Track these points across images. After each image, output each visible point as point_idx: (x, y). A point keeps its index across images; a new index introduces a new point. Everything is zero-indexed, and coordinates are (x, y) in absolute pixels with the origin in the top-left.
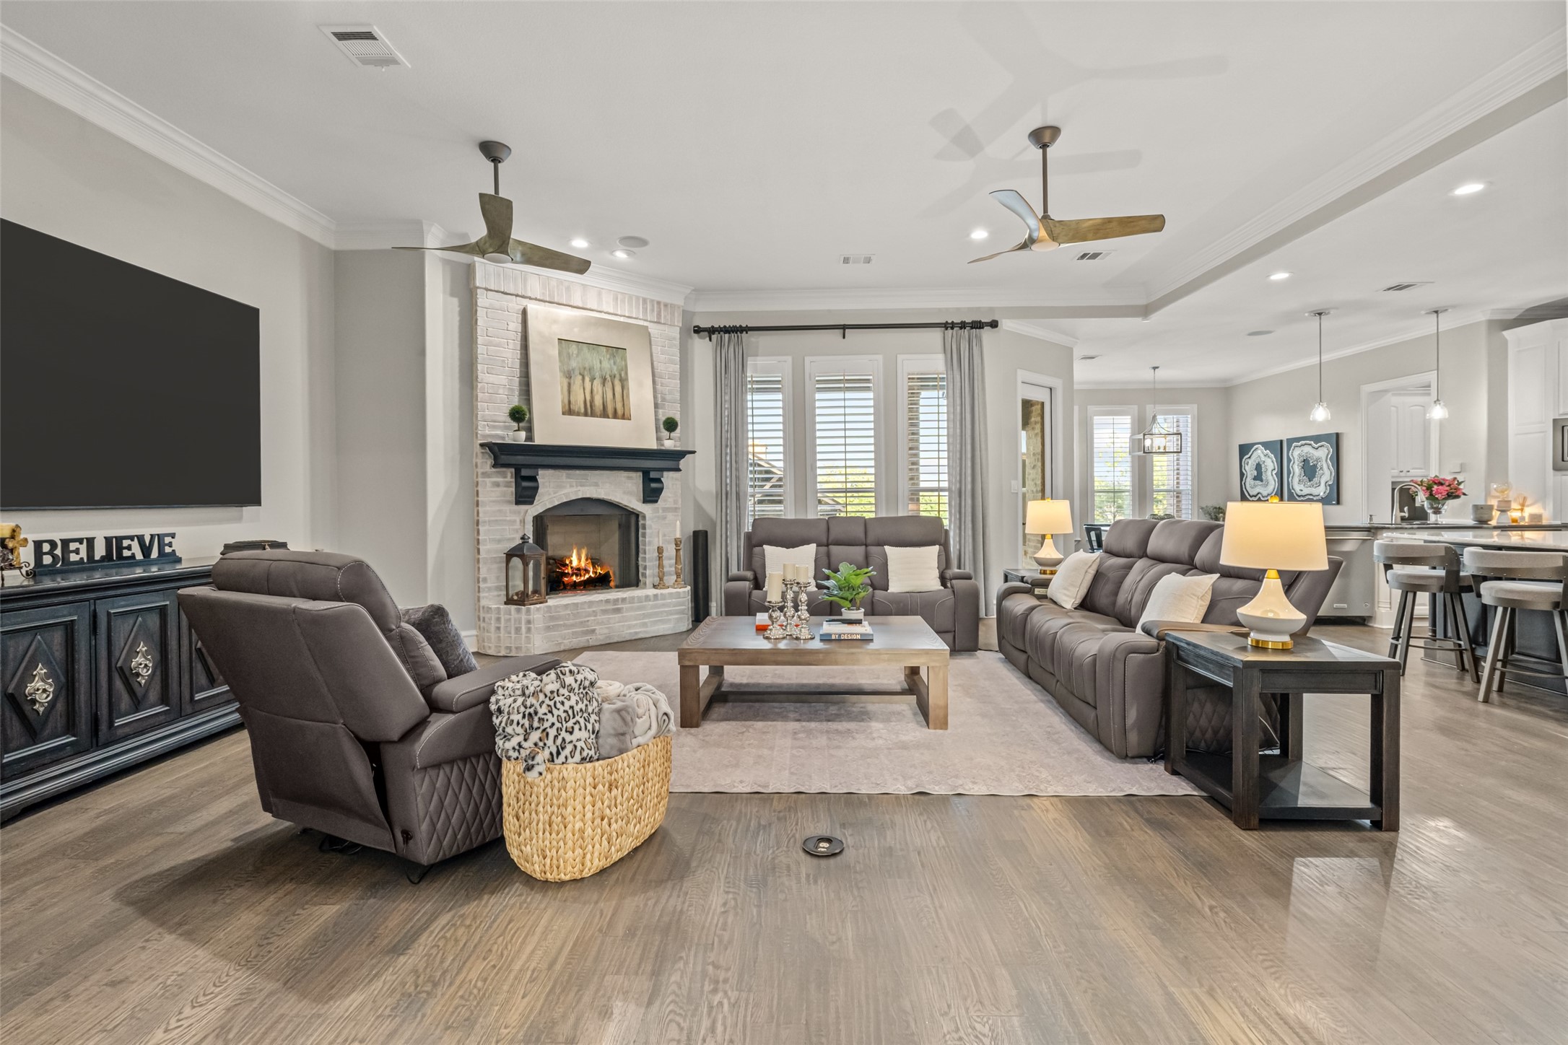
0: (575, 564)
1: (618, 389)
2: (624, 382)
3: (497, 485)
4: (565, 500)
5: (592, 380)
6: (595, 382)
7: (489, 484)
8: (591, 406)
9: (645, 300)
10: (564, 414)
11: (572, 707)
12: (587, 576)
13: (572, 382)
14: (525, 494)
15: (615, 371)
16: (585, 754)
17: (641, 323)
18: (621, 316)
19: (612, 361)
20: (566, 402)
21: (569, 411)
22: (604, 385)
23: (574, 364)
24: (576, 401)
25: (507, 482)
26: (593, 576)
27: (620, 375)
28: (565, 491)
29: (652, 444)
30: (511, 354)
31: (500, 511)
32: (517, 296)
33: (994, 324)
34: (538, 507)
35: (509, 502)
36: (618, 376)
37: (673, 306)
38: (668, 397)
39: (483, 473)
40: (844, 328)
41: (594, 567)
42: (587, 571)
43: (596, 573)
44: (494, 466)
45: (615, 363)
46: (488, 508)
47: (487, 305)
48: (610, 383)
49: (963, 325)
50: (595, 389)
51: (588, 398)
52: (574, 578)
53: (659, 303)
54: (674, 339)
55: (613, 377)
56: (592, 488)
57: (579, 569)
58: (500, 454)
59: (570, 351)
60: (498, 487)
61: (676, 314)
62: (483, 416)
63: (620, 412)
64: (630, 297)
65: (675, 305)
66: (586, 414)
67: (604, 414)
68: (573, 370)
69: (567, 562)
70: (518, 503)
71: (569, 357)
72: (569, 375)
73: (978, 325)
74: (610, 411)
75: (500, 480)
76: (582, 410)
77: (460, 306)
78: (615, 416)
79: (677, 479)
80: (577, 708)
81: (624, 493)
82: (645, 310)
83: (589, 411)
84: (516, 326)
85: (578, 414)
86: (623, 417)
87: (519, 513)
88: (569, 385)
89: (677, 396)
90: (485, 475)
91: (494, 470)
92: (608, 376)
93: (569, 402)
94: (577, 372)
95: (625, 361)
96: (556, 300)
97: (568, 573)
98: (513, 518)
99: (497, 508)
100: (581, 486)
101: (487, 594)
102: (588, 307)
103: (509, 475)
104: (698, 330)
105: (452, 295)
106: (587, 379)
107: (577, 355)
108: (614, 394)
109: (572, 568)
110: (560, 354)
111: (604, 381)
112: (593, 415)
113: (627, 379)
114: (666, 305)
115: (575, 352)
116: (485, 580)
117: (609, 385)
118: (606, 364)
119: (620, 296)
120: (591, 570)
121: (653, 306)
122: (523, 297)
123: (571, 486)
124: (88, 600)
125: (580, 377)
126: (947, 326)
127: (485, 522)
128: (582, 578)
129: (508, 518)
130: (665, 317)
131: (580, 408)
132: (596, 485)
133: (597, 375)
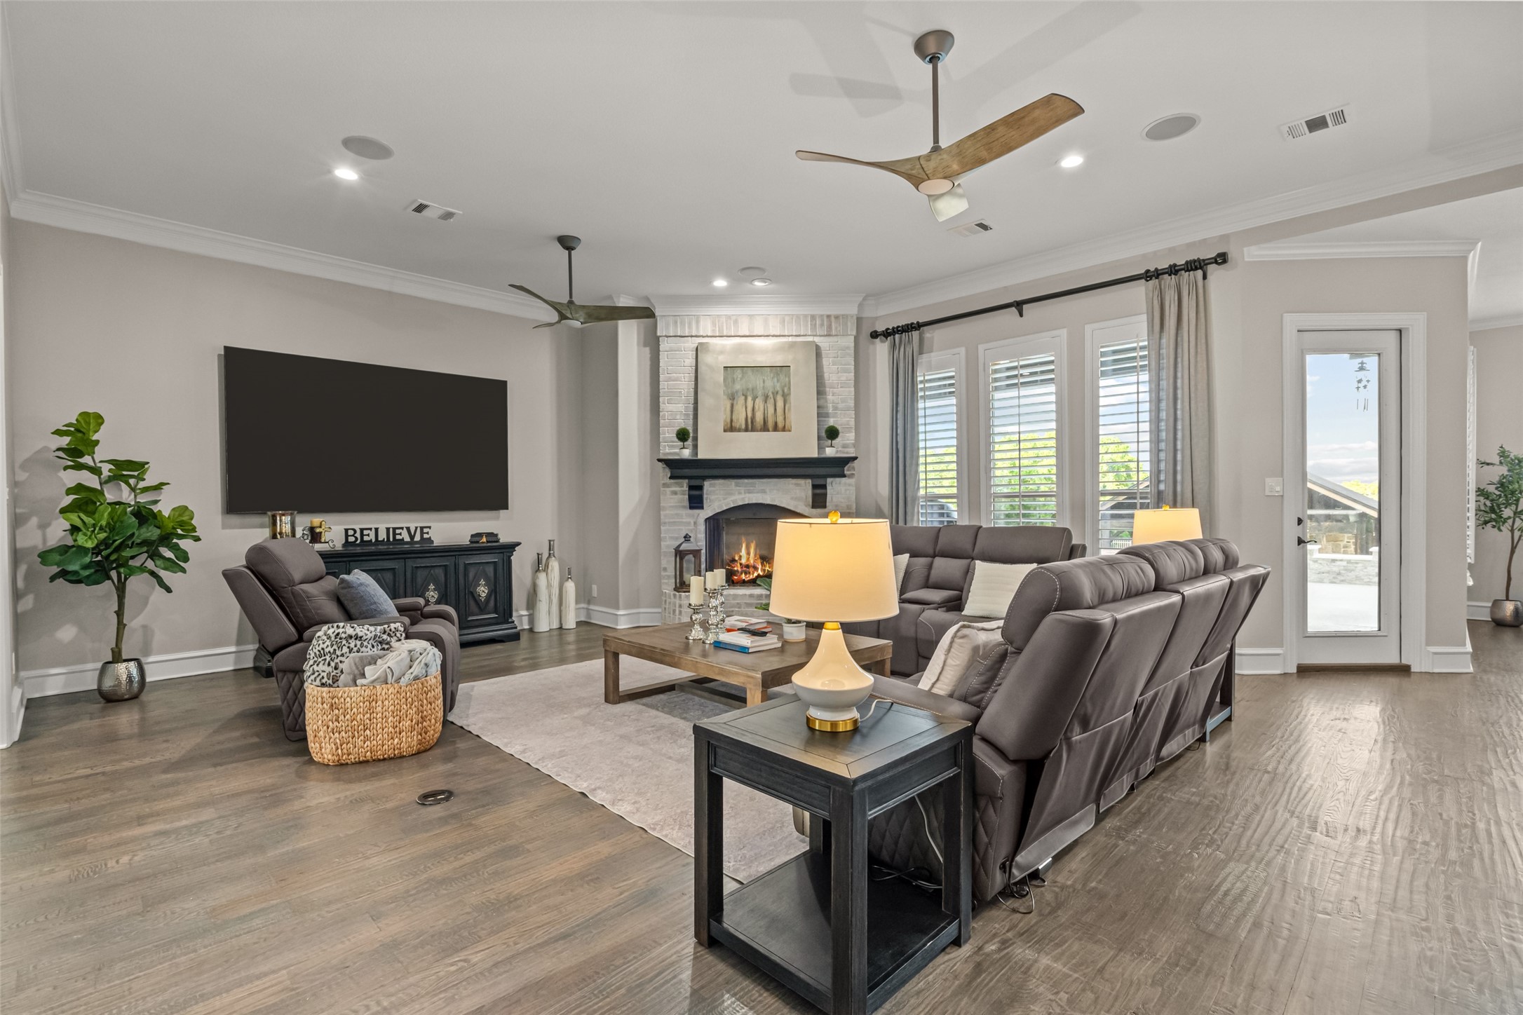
0: (744, 561)
1: (780, 404)
2: (786, 397)
3: (675, 493)
4: (732, 506)
5: (754, 399)
6: (757, 400)
7: (668, 493)
8: (752, 422)
9: (813, 317)
10: (725, 431)
11: (323, 649)
12: (756, 574)
13: (735, 403)
14: (696, 501)
15: (778, 388)
16: (324, 681)
17: (810, 339)
18: (789, 336)
19: (776, 379)
20: (729, 420)
21: (731, 428)
22: (766, 402)
23: (738, 387)
24: (738, 420)
25: (683, 491)
26: (761, 574)
27: (783, 391)
28: (733, 498)
29: (813, 453)
30: (686, 385)
31: (677, 514)
32: (692, 336)
33: (1222, 259)
34: (709, 510)
35: (684, 507)
36: (780, 392)
37: (845, 317)
38: (840, 406)
39: (664, 484)
40: (1019, 305)
41: (762, 564)
42: (756, 568)
43: (764, 570)
44: (671, 478)
45: (778, 381)
46: (667, 512)
47: (667, 349)
48: (772, 399)
49: (1173, 270)
50: (757, 407)
51: (750, 415)
52: (743, 576)
53: (829, 316)
54: (848, 348)
55: (775, 394)
56: (759, 495)
57: (747, 566)
58: (676, 468)
59: (735, 376)
60: (677, 493)
61: (849, 324)
62: (664, 438)
63: (780, 425)
64: (798, 317)
65: (847, 316)
66: (746, 430)
67: (765, 428)
68: (737, 392)
69: (737, 558)
70: (691, 508)
71: (734, 381)
72: (732, 397)
73: (1196, 265)
74: (770, 424)
75: (677, 489)
76: (743, 427)
77: (651, 353)
78: (776, 429)
79: (850, 485)
80: (327, 650)
81: (792, 498)
82: (814, 327)
83: (750, 427)
84: (690, 361)
85: (739, 430)
86: (784, 429)
87: (693, 516)
88: (732, 406)
89: (852, 403)
90: (665, 485)
91: (672, 481)
92: (770, 394)
93: (732, 421)
94: (740, 393)
95: (789, 377)
96: (725, 334)
97: (737, 571)
98: (688, 520)
99: (676, 512)
100: (749, 493)
101: (666, 581)
102: (755, 334)
103: (685, 485)
104: (874, 335)
105: (645, 345)
106: (750, 399)
107: (741, 379)
108: (775, 410)
109: (741, 564)
110: (725, 380)
111: (766, 398)
112: (753, 430)
113: (789, 394)
114: (837, 317)
115: (740, 376)
116: (665, 569)
117: (771, 401)
118: (770, 383)
119: (787, 319)
120: (760, 567)
121: (823, 321)
122: (696, 336)
123: (740, 493)
124: (344, 562)
125: (743, 398)
126: (1148, 276)
127: (665, 523)
128: (751, 577)
129: (684, 520)
130: (836, 328)
131: (741, 425)
132: (764, 492)
133: (760, 393)
